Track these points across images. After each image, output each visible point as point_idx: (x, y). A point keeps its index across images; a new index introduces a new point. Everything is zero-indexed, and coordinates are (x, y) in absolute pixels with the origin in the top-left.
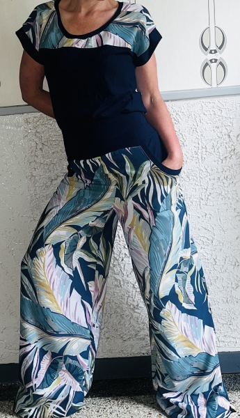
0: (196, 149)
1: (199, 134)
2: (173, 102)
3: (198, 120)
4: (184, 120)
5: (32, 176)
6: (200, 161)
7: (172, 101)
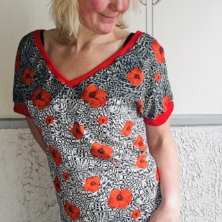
0: (213, 182)
1: (218, 165)
2: (190, 128)
3: (217, 149)
4: (201, 148)
5: (26, 200)
6: (217, 195)
7: (188, 126)
